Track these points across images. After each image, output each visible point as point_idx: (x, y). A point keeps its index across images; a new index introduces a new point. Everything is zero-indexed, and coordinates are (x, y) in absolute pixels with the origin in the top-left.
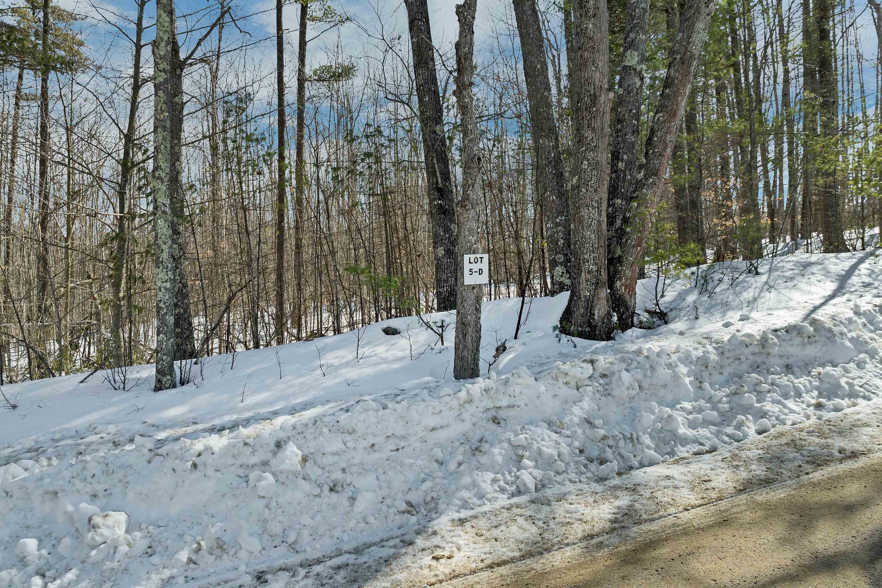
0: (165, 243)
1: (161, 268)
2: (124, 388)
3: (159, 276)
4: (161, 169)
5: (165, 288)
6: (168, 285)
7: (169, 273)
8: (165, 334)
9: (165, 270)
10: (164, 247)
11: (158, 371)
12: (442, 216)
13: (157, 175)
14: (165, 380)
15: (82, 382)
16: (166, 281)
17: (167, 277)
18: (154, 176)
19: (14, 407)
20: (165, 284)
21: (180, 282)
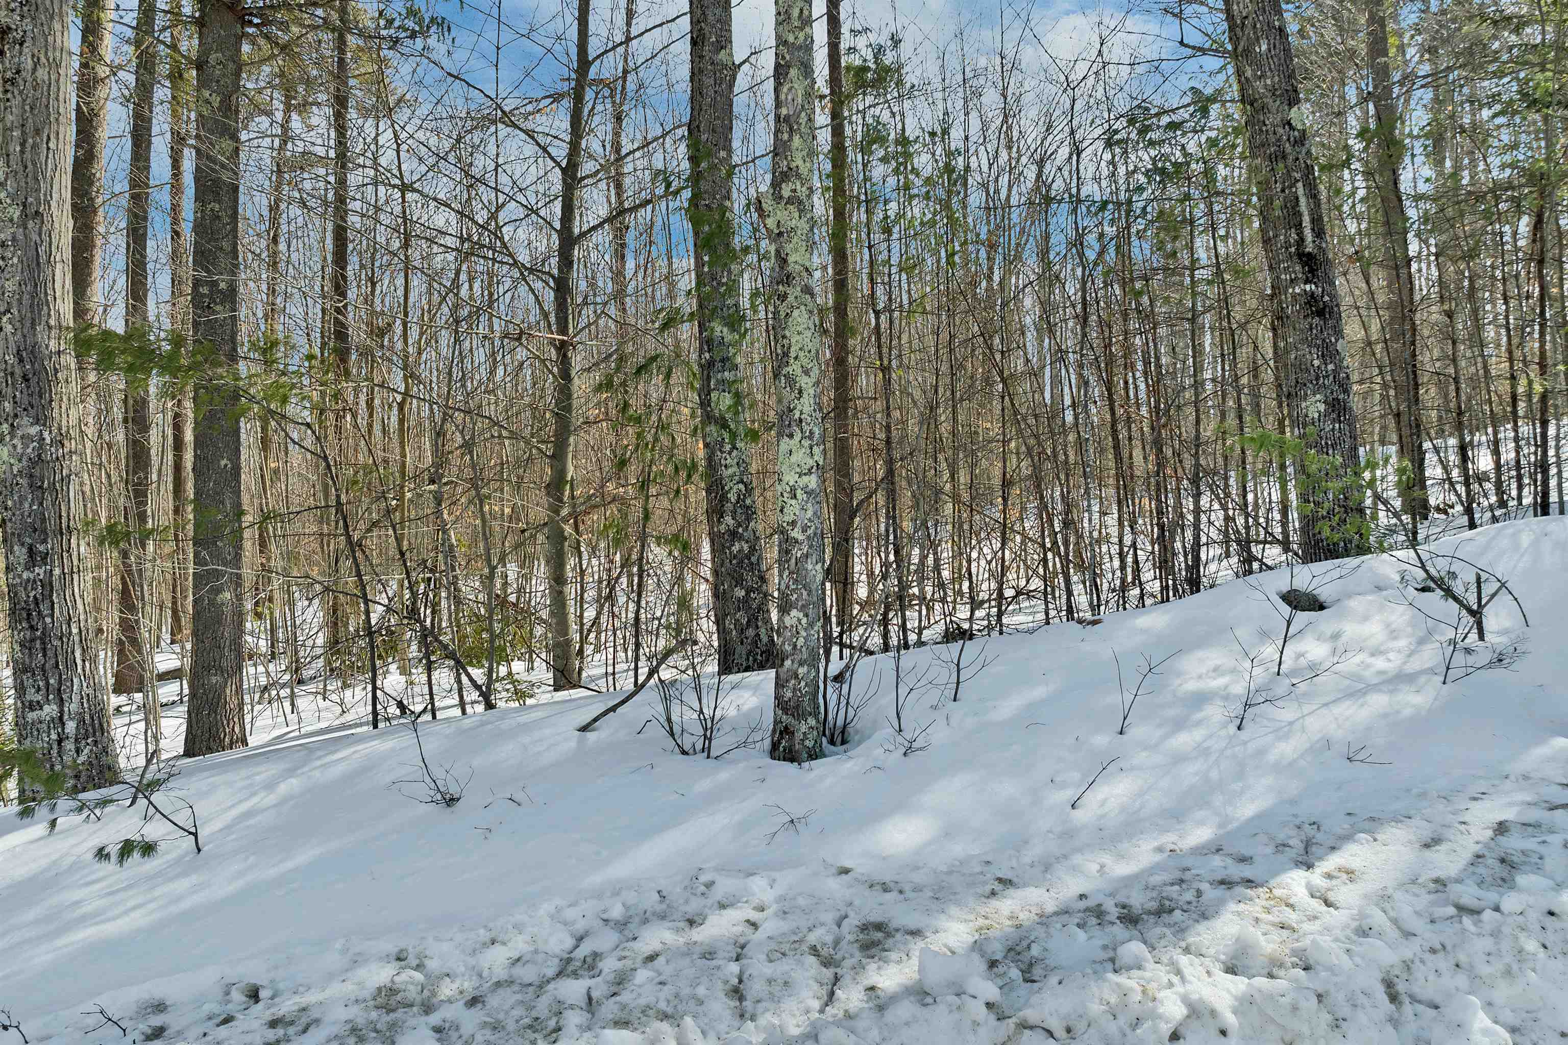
0: (807, 372)
1: (798, 436)
2: (706, 750)
3: (794, 458)
4: (798, 176)
5: (805, 489)
6: (812, 481)
7: (816, 450)
8: (803, 608)
9: (806, 443)
10: (805, 382)
11: (780, 703)
12: (1316, 320)
13: (786, 192)
14: (803, 728)
15: (584, 729)
16: (810, 472)
17: (811, 462)
18: (778, 198)
19: (451, 801)
20: (805, 479)
21: (742, 481)
